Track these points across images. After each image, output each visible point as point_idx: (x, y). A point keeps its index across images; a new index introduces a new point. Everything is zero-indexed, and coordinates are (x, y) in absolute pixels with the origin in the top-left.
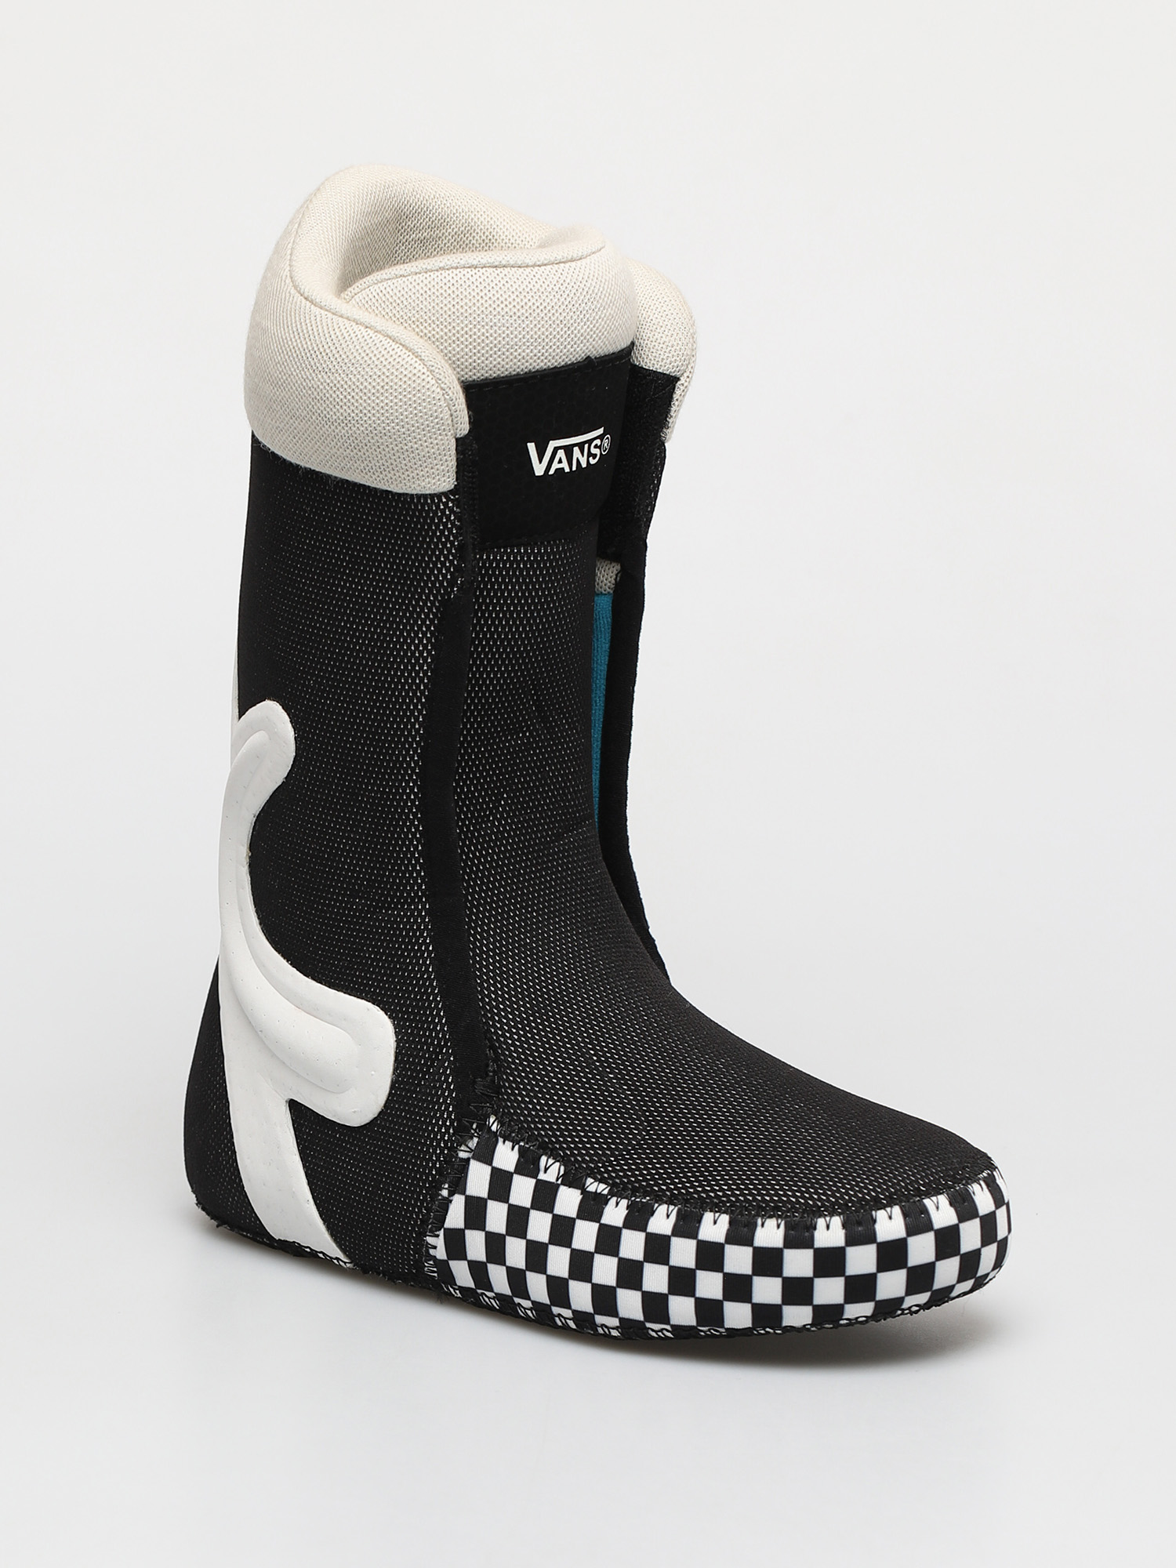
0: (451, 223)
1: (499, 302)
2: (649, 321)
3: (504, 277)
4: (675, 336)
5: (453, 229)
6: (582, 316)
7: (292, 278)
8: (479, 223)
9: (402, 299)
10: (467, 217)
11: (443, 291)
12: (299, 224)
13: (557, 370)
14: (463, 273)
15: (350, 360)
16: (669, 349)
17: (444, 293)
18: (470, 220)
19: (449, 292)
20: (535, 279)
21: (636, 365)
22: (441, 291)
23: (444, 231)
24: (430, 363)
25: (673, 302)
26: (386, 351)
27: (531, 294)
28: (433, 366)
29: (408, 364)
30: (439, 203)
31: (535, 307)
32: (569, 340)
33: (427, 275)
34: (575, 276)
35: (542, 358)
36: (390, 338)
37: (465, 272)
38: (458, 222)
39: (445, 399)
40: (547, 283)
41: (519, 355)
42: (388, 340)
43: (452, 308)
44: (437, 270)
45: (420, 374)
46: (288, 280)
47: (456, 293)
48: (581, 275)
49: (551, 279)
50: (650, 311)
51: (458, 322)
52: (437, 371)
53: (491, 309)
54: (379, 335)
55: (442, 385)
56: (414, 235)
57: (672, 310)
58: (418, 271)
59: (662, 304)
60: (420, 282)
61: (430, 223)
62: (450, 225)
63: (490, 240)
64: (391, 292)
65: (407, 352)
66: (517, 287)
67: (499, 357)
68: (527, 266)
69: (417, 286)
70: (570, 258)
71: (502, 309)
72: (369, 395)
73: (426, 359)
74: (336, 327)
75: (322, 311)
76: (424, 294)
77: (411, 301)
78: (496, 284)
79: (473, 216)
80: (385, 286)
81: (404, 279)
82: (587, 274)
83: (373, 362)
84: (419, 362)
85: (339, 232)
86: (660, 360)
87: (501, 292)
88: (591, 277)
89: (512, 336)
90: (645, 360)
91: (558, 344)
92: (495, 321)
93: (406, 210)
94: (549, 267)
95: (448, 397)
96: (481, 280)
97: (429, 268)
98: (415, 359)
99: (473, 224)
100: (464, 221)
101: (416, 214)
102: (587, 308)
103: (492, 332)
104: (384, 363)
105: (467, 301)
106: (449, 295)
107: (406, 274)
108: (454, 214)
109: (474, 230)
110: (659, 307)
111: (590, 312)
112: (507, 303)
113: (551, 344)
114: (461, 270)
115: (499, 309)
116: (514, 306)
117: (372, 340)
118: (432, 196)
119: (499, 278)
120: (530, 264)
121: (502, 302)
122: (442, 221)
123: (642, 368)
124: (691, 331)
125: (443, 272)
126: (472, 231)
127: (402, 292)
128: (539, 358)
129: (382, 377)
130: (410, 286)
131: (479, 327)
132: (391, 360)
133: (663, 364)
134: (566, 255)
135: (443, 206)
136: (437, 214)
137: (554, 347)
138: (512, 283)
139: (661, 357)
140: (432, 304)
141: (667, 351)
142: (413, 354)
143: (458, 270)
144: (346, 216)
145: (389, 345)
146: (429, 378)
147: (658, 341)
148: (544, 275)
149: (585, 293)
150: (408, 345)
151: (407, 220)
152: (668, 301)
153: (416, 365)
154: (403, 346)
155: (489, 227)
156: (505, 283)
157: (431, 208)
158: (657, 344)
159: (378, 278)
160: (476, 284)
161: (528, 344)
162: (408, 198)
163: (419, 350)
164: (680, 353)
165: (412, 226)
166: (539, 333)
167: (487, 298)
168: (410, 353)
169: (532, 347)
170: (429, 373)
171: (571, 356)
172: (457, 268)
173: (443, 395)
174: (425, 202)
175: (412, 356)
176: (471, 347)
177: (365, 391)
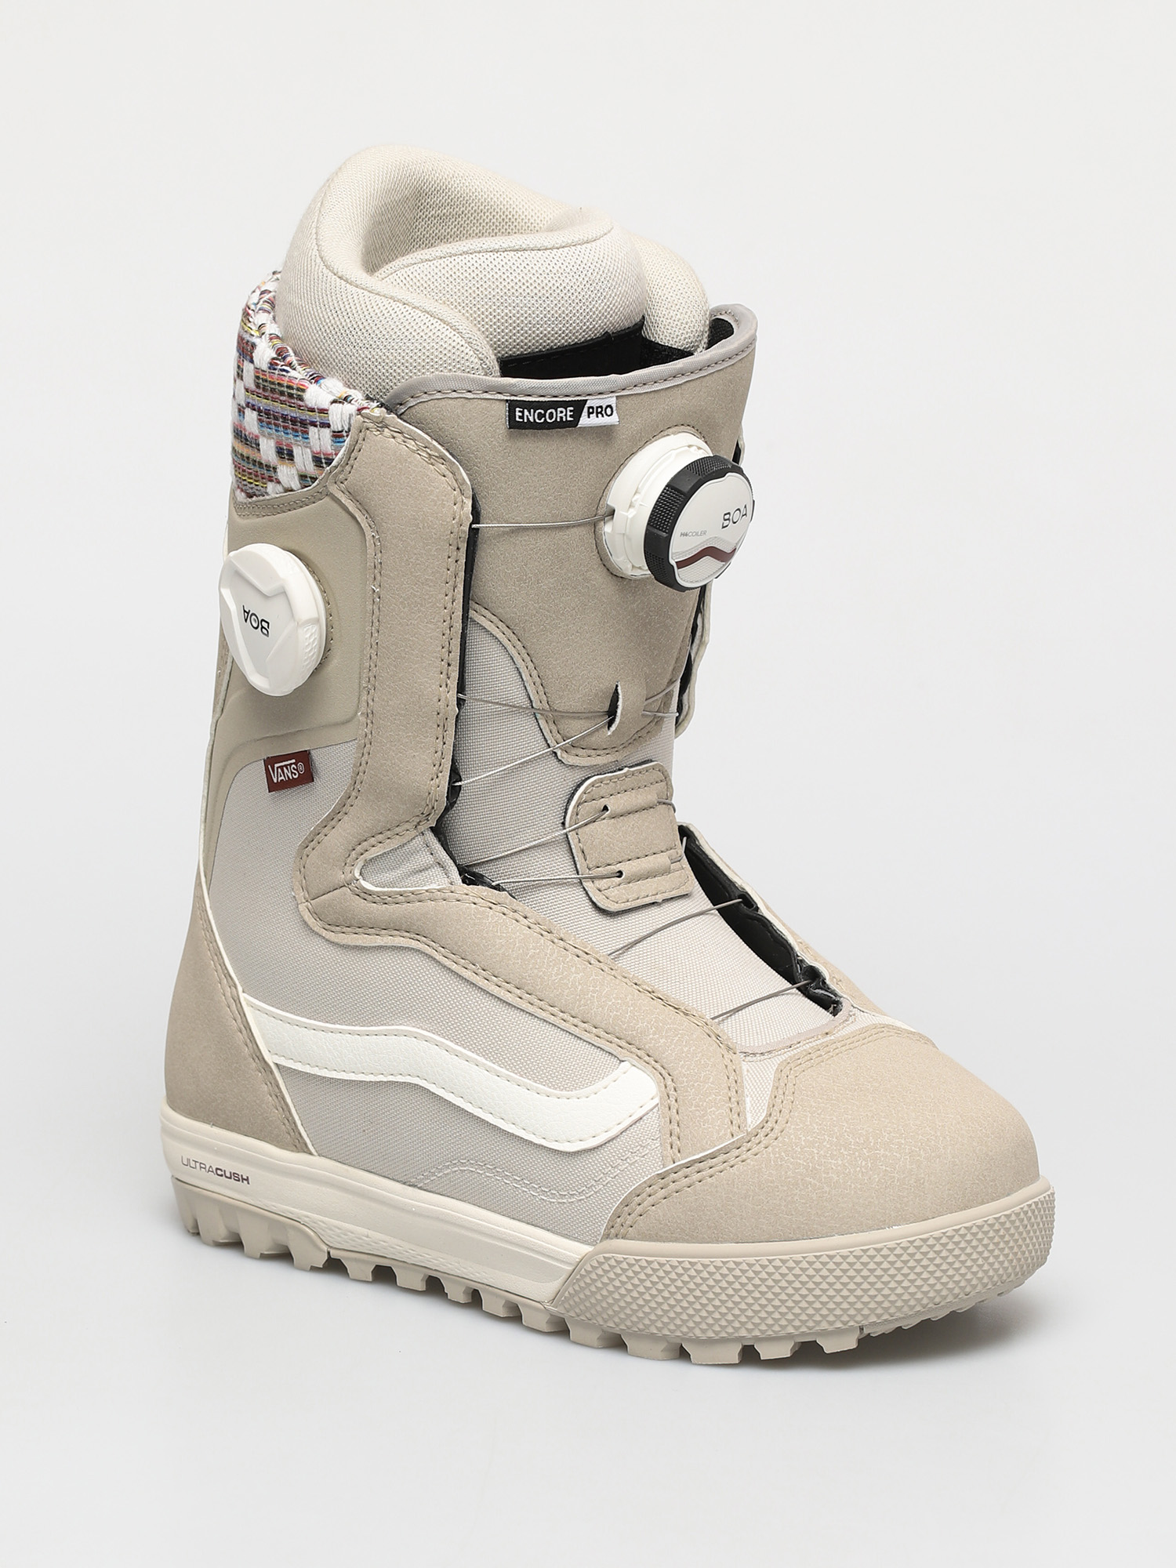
0: (471, 201)
1: (521, 284)
2: (664, 299)
3: (525, 260)
4: (689, 314)
5: (473, 207)
6: (599, 295)
7: (322, 258)
8: (499, 203)
9: (429, 283)
10: (486, 196)
11: (467, 275)
12: (322, 203)
13: (577, 346)
14: (486, 256)
15: (391, 336)
16: (684, 326)
17: (468, 276)
18: (489, 200)
19: (473, 275)
20: (554, 261)
21: (652, 341)
22: (465, 274)
23: (464, 209)
24: (467, 335)
25: (687, 281)
26: (426, 326)
27: (551, 275)
28: (470, 338)
29: (448, 338)
30: (458, 182)
31: (555, 288)
32: (588, 317)
33: (452, 260)
34: (591, 257)
35: (563, 335)
36: (428, 313)
37: (488, 256)
38: (477, 201)
39: (483, 368)
40: (566, 264)
41: (541, 333)
42: (427, 316)
43: (476, 291)
44: (461, 255)
45: (458, 346)
46: (319, 260)
47: (480, 276)
48: (597, 256)
49: (569, 261)
50: (665, 289)
51: (483, 303)
52: (474, 342)
53: (514, 291)
54: (417, 311)
55: (480, 356)
56: (434, 212)
57: (686, 288)
58: (442, 255)
59: (676, 283)
60: (445, 266)
61: (449, 201)
62: (470, 204)
63: (510, 219)
64: (418, 276)
65: (445, 325)
66: (537, 269)
67: (522, 335)
68: (546, 249)
69: (442, 270)
70: (586, 239)
71: (524, 290)
72: (411, 368)
73: (464, 332)
74: (374, 304)
75: (358, 290)
76: (450, 278)
77: (437, 285)
78: (518, 267)
79: (492, 196)
80: (412, 270)
81: (429, 263)
82: (602, 254)
83: (414, 336)
84: (457, 335)
85: (360, 209)
86: (675, 336)
87: (522, 274)
88: (606, 257)
89: (534, 316)
90: (661, 337)
91: (578, 321)
92: (518, 302)
93: (425, 188)
94: (566, 249)
95: (485, 366)
96: (503, 263)
97: (453, 252)
98: (454, 333)
99: (493, 203)
100: (483, 200)
101: (436, 192)
102: (603, 287)
103: (514, 312)
104: (425, 337)
105: (490, 283)
106: (474, 278)
107: (431, 259)
108: (473, 193)
109: (494, 209)
110: (674, 286)
111: (607, 290)
112: (528, 284)
113: (571, 322)
114: (484, 254)
115: (521, 291)
116: (535, 287)
117: (410, 316)
118: (451, 176)
119: (520, 261)
120: (549, 247)
121: (524, 284)
122: (462, 199)
123: (658, 343)
124: (704, 308)
125: (466, 256)
126: (492, 210)
127: (429, 276)
128: (559, 336)
129: (423, 351)
130: (436, 271)
131: (502, 308)
132: (430, 334)
133: (677, 340)
134: (582, 237)
135: (462, 185)
136: (456, 193)
137: (574, 325)
138: (533, 265)
139: (676, 334)
140: (458, 287)
141: (682, 328)
142: (451, 327)
143: (481, 254)
144: (367, 193)
145: (428, 320)
146: (467, 350)
147: (673, 319)
148: (563, 257)
149: (601, 273)
150: (445, 320)
151: (427, 197)
152: (682, 280)
153: (455, 338)
154: (441, 320)
155: (508, 207)
156: (525, 265)
157: (450, 186)
158: (672, 321)
159: (404, 263)
160: (498, 267)
161: (549, 323)
162: (427, 177)
163: (457, 324)
164: (694, 330)
165: (432, 203)
166: (559, 312)
167: (509, 281)
168: (448, 327)
169: (553, 326)
170: (467, 345)
171: (590, 333)
172: (480, 252)
173: (481, 365)
174: (444, 180)
175: (450, 330)
176: (495, 327)
177: (407, 365)
